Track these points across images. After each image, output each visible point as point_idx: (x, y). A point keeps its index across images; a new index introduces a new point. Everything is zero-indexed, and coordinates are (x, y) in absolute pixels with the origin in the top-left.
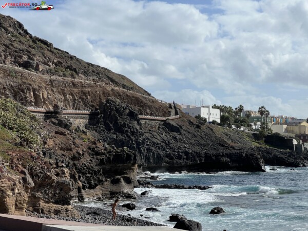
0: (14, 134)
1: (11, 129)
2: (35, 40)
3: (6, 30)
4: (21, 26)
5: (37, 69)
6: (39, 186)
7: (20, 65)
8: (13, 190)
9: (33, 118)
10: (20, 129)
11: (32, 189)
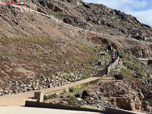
0: (133, 72)
1: (132, 69)
2: (142, 25)
3: (128, 21)
4: (135, 19)
5: (143, 39)
6: (147, 98)
7: (135, 38)
8: (134, 99)
9: (142, 64)
10: (136, 69)
11: (143, 99)
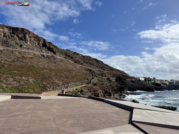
2: (105, 65)
4: (102, 62)
11: (104, 93)
